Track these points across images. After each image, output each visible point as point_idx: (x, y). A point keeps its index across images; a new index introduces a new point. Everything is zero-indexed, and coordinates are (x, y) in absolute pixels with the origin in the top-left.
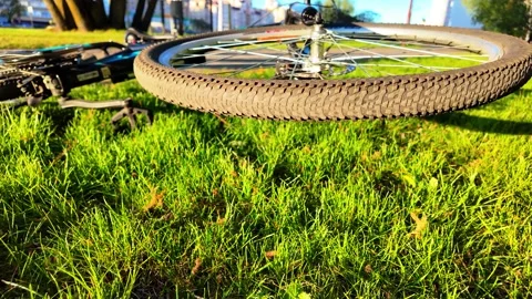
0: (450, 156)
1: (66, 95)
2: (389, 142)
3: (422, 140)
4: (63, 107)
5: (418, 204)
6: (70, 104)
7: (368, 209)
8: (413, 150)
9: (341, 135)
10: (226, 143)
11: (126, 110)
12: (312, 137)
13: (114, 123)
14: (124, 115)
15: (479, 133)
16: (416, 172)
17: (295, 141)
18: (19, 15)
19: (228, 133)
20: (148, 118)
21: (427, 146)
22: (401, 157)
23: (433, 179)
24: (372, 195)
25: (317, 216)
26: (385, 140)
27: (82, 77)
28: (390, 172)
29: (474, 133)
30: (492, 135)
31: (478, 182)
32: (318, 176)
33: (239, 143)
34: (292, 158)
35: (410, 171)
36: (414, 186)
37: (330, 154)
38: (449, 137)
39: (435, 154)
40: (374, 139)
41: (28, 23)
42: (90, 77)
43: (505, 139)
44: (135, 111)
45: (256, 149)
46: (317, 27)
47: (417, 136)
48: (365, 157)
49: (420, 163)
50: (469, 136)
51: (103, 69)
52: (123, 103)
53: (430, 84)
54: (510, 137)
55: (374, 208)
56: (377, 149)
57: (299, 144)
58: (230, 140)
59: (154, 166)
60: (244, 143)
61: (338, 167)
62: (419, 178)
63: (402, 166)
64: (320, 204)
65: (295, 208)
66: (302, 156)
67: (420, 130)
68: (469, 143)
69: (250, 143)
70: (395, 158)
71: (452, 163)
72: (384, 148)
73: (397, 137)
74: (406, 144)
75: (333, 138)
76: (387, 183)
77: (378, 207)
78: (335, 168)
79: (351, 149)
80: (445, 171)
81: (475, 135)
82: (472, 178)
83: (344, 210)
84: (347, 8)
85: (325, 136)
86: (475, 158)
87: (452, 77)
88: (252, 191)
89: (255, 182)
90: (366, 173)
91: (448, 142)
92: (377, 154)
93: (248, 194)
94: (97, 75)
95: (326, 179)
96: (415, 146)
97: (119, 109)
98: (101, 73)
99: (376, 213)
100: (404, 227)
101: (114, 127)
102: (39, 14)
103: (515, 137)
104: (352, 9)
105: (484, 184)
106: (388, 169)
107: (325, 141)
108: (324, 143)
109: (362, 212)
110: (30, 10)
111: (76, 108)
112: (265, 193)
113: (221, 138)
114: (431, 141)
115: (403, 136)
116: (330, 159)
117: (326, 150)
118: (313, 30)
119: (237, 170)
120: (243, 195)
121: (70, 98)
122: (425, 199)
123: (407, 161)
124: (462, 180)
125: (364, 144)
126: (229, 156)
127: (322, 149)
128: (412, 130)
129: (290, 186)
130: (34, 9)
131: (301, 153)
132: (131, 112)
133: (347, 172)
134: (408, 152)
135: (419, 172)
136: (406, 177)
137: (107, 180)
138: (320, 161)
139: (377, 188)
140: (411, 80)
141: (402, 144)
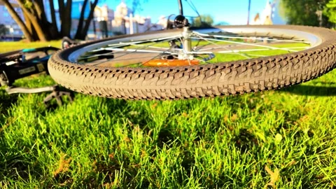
0: (287, 114)
1: (11, 85)
2: (243, 107)
3: (265, 103)
4: (9, 93)
5: (270, 156)
6: (15, 91)
7: (232, 163)
8: (260, 112)
9: (209, 103)
10: (126, 113)
11: (54, 94)
12: (188, 105)
13: (46, 103)
14: (53, 97)
15: (304, 97)
16: (264, 128)
17: (176, 109)
18: (5, 34)
19: (128, 106)
20: (70, 98)
21: (270, 108)
22: (253, 118)
23: (278, 134)
24: (234, 151)
25: (192, 175)
26: (239, 104)
27: (22, 72)
28: (245, 130)
29: (301, 97)
30: (313, 97)
31: (310, 135)
32: (193, 136)
33: (136, 112)
34: (173, 123)
35: (260, 128)
36: (264, 140)
37: (201, 117)
38: (283, 100)
39: (276, 113)
40: (232, 104)
41: (10, 39)
42: (29, 71)
43: (322, 100)
44: (61, 93)
45: (147, 117)
46: (186, 29)
47: (261, 101)
48: (226, 119)
49: (266, 121)
50: (297, 99)
51: (38, 65)
52: (52, 89)
53: (272, 65)
54: (325, 98)
55: (237, 162)
56: (234, 112)
57: (179, 112)
58: (130, 111)
59: (66, 137)
60: (139, 113)
61: (208, 128)
62: (268, 134)
63: (254, 124)
64: (194, 162)
65: (175, 168)
66: (181, 121)
67: (263, 96)
68: (298, 103)
69: (143, 112)
70: (248, 118)
71: (289, 120)
72: (240, 111)
73: (248, 102)
74: (255, 107)
75: (202, 106)
76: (244, 140)
77: (239, 163)
78: (205, 129)
79: (216, 114)
80: (286, 127)
81: (301, 98)
82: (306, 131)
83: (213, 166)
84: (210, 21)
85: (197, 104)
86: (304, 115)
87: (277, 60)
88: (141, 153)
89: (143, 146)
90: (228, 131)
91: (283, 104)
92: (235, 117)
93: (138, 156)
94: (34, 69)
95: (198, 139)
96: (261, 108)
97: (50, 92)
98: (37, 68)
99: (238, 167)
100: (261, 178)
101: (46, 106)
102: (17, 33)
103: (329, 98)
104: (212, 21)
105: (315, 136)
106: (244, 128)
107: (198, 108)
108: (197, 110)
109: (227, 167)
110: (11, 30)
111: (18, 93)
112: (151, 155)
113: (122, 111)
114: (272, 104)
115: (252, 101)
116: (201, 122)
117: (198, 116)
118: (182, 31)
119: (130, 137)
120: (134, 158)
121: (15, 87)
122: (274, 151)
123: (257, 120)
124: (299, 134)
125: (225, 109)
126: (125, 124)
127: (195, 114)
128: (257, 96)
129: (171, 146)
130: (15, 30)
131: (180, 118)
132: (58, 94)
133: (213, 132)
134: (257, 113)
135: (267, 129)
136: (257, 134)
137: (27, 150)
138: (194, 124)
139: (238, 145)
140: (257, 62)
141: (252, 107)
